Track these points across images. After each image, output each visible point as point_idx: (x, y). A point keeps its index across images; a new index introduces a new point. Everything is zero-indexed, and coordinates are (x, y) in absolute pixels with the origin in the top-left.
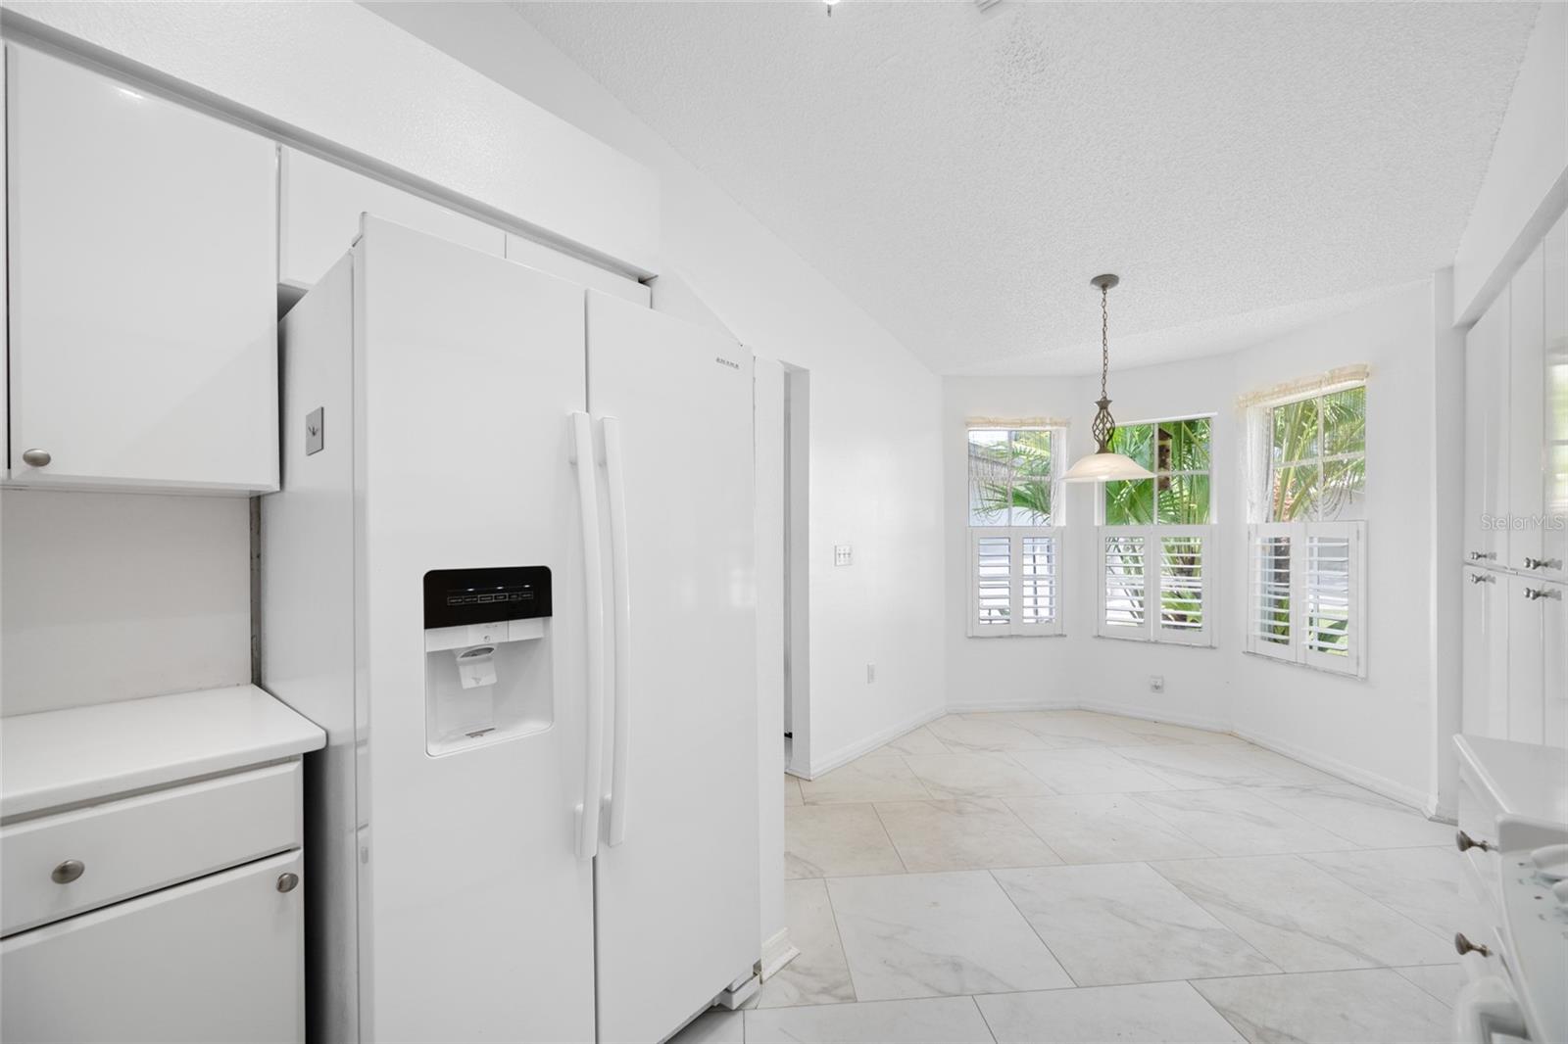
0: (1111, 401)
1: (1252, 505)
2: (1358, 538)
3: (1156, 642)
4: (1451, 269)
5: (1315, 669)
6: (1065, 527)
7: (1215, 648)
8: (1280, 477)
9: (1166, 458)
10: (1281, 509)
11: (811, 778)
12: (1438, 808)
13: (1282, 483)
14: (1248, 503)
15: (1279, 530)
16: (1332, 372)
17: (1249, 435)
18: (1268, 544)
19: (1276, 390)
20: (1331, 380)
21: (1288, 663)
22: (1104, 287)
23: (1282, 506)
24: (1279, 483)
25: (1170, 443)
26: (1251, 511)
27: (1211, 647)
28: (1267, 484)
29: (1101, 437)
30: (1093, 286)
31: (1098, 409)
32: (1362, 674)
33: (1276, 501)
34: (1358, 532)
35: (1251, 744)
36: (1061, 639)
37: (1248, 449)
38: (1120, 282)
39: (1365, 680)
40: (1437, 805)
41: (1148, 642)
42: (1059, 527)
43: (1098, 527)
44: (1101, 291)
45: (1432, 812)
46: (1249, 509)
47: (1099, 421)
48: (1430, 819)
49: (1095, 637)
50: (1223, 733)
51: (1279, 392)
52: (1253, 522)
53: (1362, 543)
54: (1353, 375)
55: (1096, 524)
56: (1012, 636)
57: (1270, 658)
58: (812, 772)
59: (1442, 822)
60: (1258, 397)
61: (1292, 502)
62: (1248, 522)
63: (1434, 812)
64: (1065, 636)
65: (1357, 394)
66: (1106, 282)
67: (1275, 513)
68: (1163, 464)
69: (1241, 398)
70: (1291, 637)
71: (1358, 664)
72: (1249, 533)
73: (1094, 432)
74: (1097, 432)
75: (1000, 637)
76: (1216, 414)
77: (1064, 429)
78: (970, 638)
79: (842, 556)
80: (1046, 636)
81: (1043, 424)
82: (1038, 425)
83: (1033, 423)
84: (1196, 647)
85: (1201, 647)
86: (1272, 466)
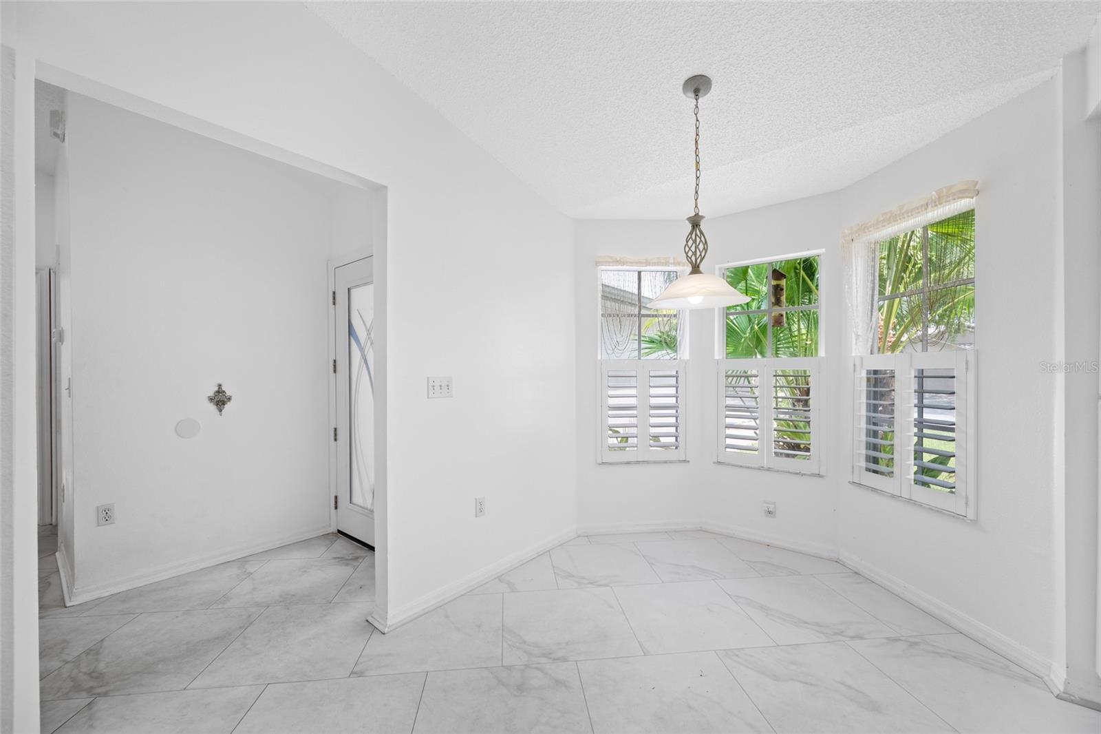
0: (704, 218)
1: (857, 336)
2: (967, 369)
3: (769, 469)
4: (1084, 52)
5: (923, 506)
6: (688, 360)
7: (822, 477)
8: (883, 318)
9: (781, 296)
10: (884, 345)
11: (386, 630)
12: (1067, 683)
13: (885, 323)
14: (853, 336)
15: (882, 362)
16: (939, 192)
17: (854, 268)
18: (872, 376)
19: (883, 218)
20: (938, 201)
21: (893, 496)
23: (885, 343)
24: (882, 323)
25: (783, 282)
26: (856, 343)
27: (819, 475)
28: (872, 315)
29: (693, 258)
30: (687, 93)
31: (690, 226)
32: (971, 515)
33: (880, 339)
34: (967, 363)
35: (856, 573)
36: (684, 464)
37: (854, 281)
38: (712, 84)
39: (975, 522)
40: (1066, 679)
41: (761, 469)
42: (684, 360)
43: (718, 361)
44: (693, 96)
46: (854, 339)
47: (690, 242)
48: (1059, 698)
49: (716, 463)
50: (830, 560)
52: (859, 354)
53: (971, 376)
54: (962, 194)
55: (717, 357)
56: (638, 462)
57: (874, 490)
58: (389, 623)
59: (1072, 702)
60: (863, 228)
61: (893, 339)
62: (853, 354)
63: (1062, 688)
64: (688, 462)
65: (966, 218)
66: (697, 85)
67: (879, 348)
68: (778, 302)
69: (846, 231)
70: (896, 469)
71: (966, 503)
72: (855, 365)
73: (687, 254)
74: (690, 254)
75: (628, 463)
76: (823, 250)
78: (600, 464)
79: (437, 388)
80: (671, 462)
81: (667, 263)
82: (662, 265)
83: (658, 263)
84: (805, 475)
85: (810, 475)
86: (876, 297)
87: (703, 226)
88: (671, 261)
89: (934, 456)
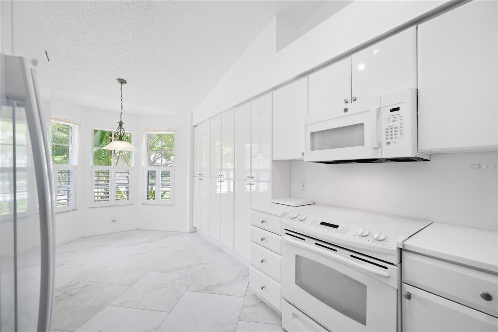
0: (123, 123)
3: (114, 206)
4: (192, 113)
5: (162, 205)
7: (133, 204)
15: (152, 168)
19: (153, 130)
21: (155, 205)
22: (122, 83)
29: (121, 135)
30: (117, 81)
35: (144, 230)
36: (74, 211)
38: (127, 83)
39: (174, 205)
41: (111, 206)
42: (75, 166)
43: (91, 166)
44: (121, 84)
45: (188, 231)
48: (189, 233)
49: (89, 208)
51: (154, 130)
57: (149, 204)
64: (77, 210)
70: (156, 197)
71: (172, 202)
72: (144, 169)
74: (119, 133)
77: (77, 126)
80: (69, 211)
81: (69, 122)
82: (67, 123)
83: (65, 121)
84: (127, 205)
85: (129, 205)
86: (148, 150)
87: (123, 125)
88: (72, 122)
89: (163, 192)
